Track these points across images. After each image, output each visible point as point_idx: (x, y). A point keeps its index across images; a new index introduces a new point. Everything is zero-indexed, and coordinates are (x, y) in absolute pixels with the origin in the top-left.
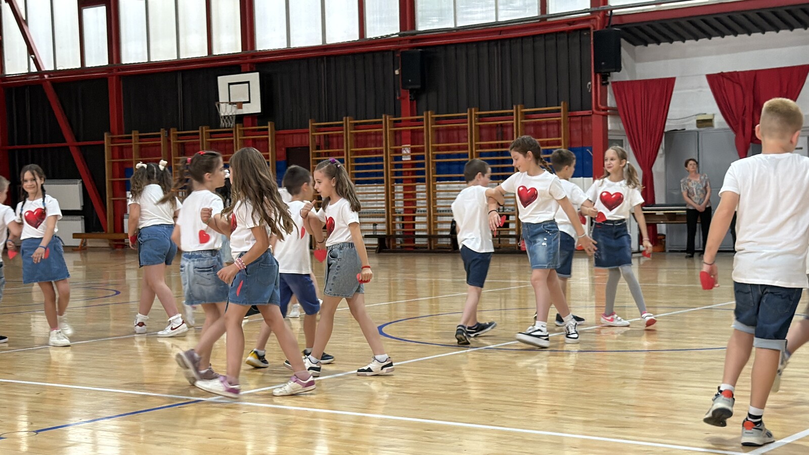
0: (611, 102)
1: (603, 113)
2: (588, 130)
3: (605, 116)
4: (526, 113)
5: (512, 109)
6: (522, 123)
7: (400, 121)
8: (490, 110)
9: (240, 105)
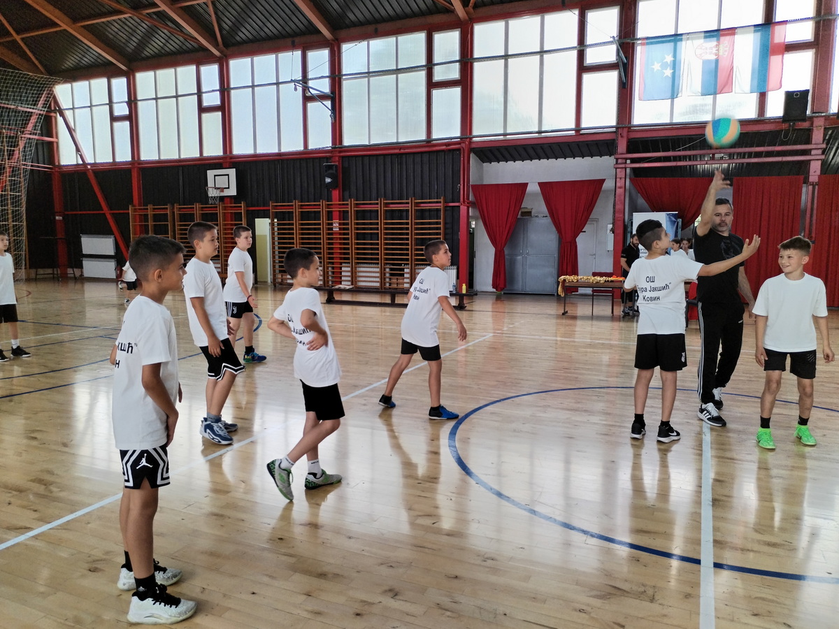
4: (417, 203)
5: (408, 200)
6: (414, 209)
7: (332, 205)
8: (393, 200)
9: (222, 189)
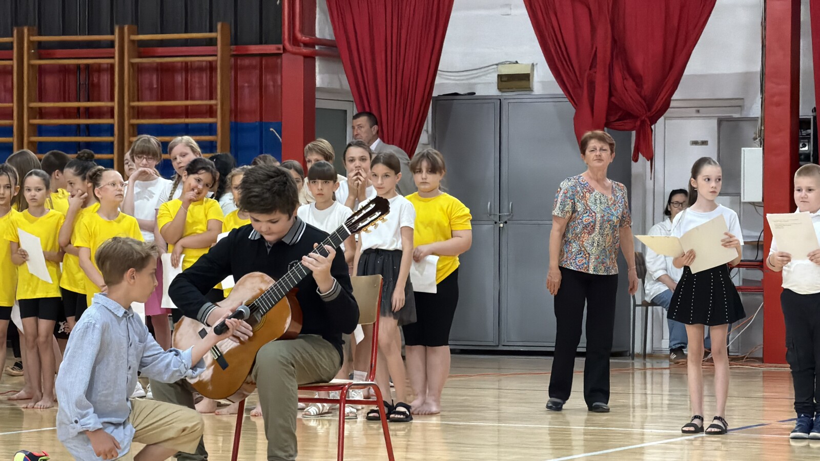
0: (323, 28)
1: (305, 50)
2: (274, 86)
3: (309, 59)
4: (141, 43)
5: (112, 33)
6: (132, 65)
8: (63, 34)
